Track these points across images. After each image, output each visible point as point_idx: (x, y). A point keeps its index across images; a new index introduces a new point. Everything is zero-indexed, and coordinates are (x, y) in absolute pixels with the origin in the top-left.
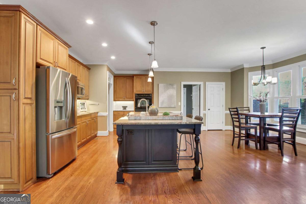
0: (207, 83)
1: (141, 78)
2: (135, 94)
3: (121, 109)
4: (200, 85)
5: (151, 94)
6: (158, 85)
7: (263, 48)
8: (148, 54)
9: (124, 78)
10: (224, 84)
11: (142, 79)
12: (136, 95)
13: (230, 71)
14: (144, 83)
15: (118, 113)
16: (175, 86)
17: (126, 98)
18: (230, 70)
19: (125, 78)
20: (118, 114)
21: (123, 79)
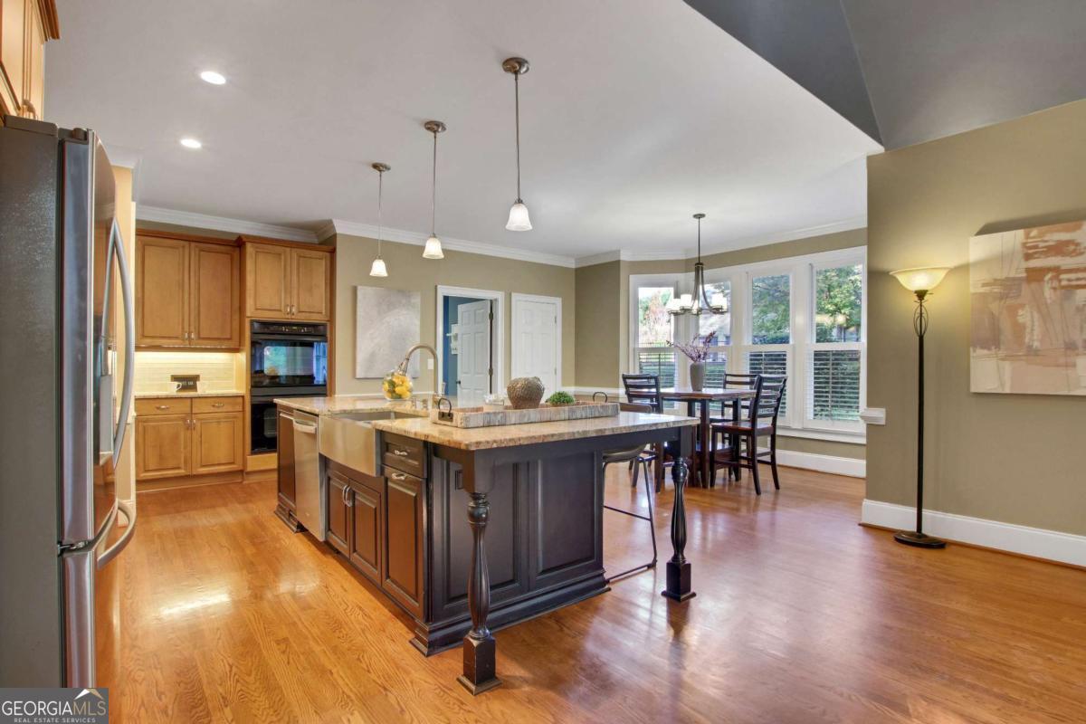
0: (515, 296)
1: (280, 254)
2: (252, 322)
3: (172, 389)
4: (491, 301)
5: (324, 325)
6: (355, 290)
7: (699, 216)
8: (375, 166)
9: (186, 243)
10: (558, 301)
11: (283, 257)
12: (256, 325)
13: (572, 264)
14: (295, 278)
15: (158, 408)
16: (417, 300)
17: (199, 338)
18: (574, 261)
19: (193, 244)
20: (159, 412)
21: (183, 247)
